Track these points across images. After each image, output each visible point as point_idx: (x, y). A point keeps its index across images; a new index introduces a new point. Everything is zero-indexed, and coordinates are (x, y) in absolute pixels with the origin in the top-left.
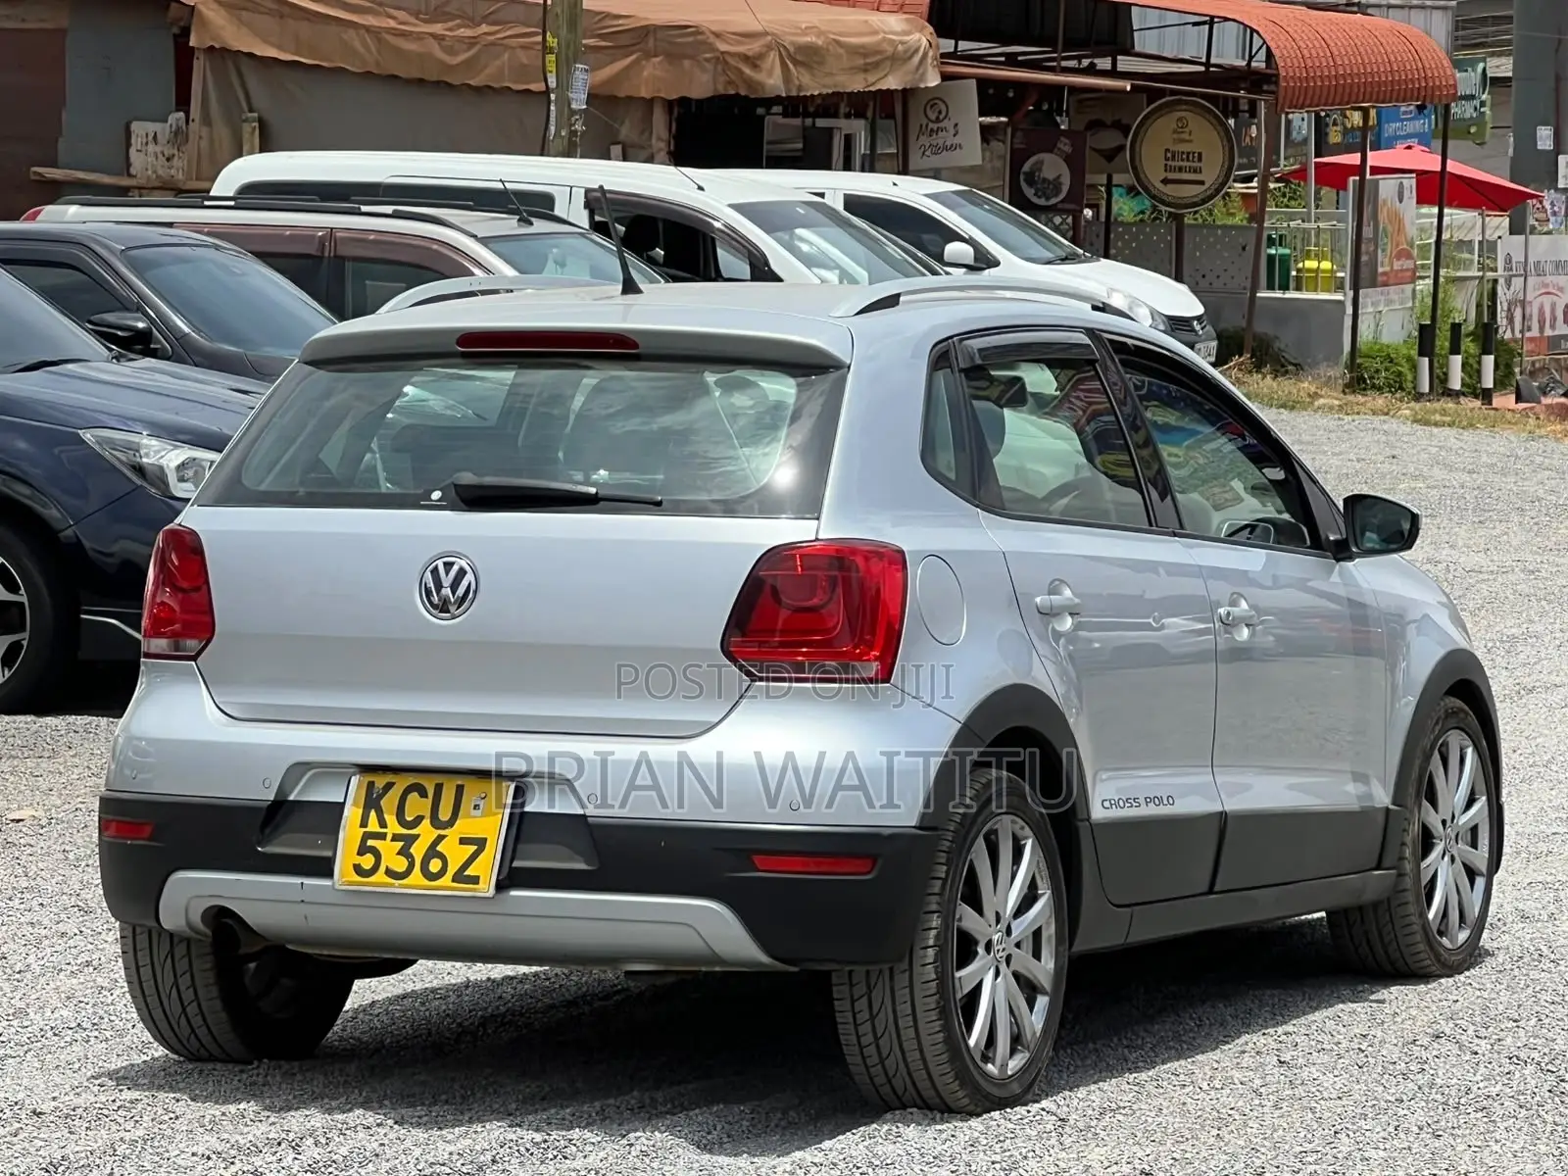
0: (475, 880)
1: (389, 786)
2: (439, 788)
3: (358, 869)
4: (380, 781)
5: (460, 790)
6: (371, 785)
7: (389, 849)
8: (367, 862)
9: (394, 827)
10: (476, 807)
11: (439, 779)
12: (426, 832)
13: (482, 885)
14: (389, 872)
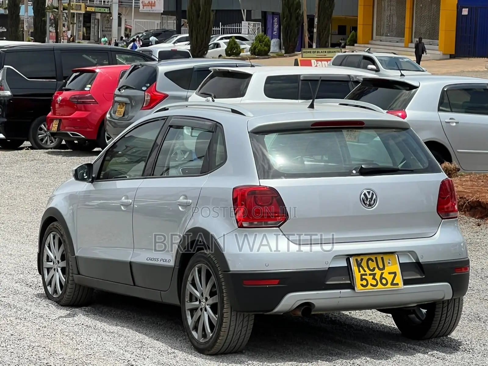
0: (397, 284)
1: (362, 260)
2: (376, 258)
3: (362, 285)
4: (359, 259)
5: (382, 258)
6: (357, 260)
7: (369, 278)
8: (364, 283)
9: (368, 272)
10: (389, 263)
11: (376, 256)
12: (378, 272)
13: (400, 286)
14: (372, 285)
